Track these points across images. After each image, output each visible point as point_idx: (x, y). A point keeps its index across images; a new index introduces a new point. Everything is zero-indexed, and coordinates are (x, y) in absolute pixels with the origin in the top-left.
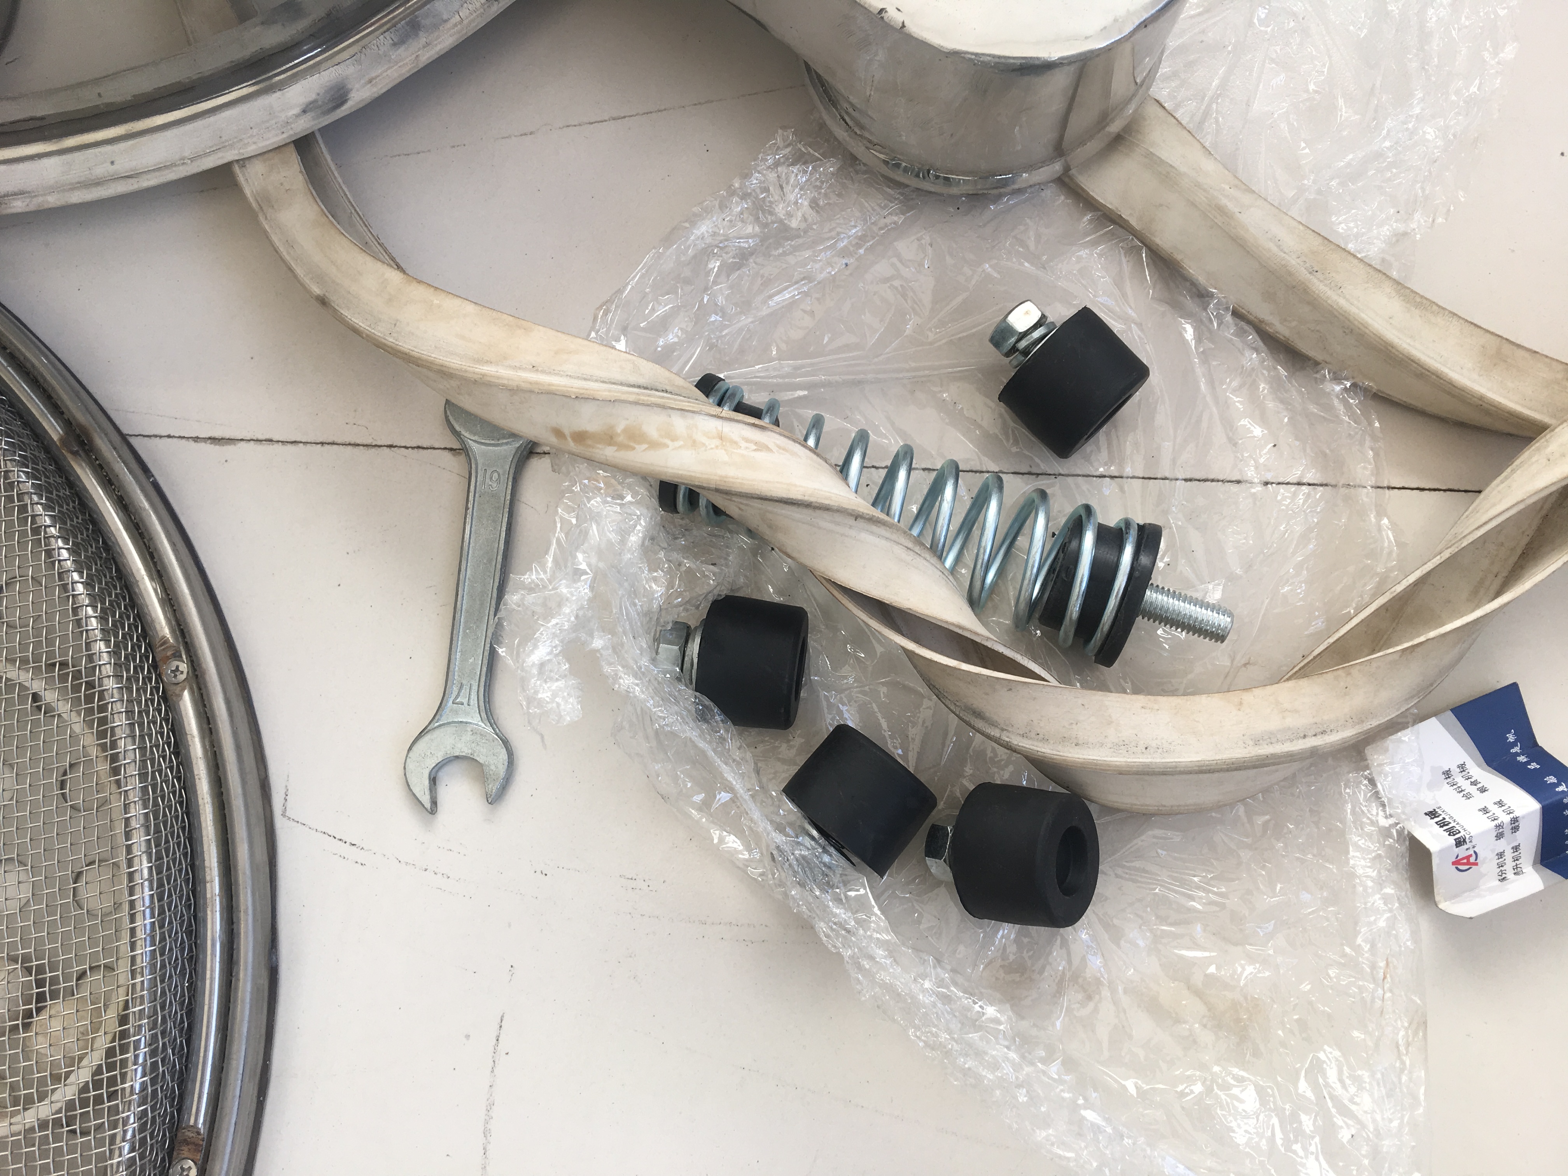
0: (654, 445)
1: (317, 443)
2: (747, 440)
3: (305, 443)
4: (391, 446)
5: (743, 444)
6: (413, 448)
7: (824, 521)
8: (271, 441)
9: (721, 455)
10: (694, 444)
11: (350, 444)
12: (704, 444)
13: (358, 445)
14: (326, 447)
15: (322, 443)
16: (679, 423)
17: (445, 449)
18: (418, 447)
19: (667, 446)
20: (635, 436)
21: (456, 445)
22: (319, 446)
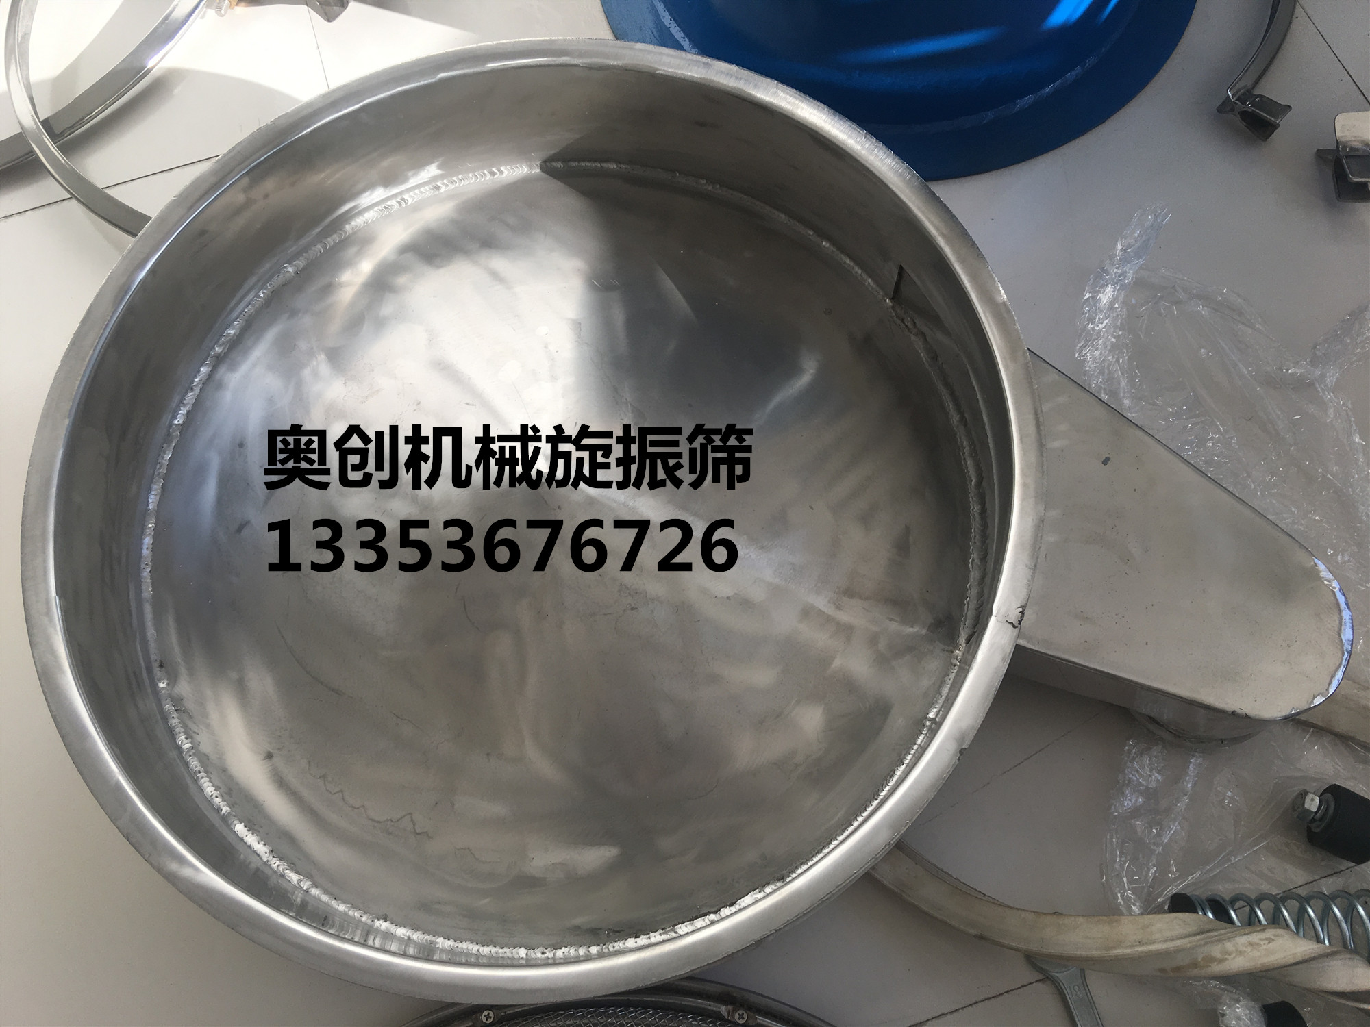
0: (1221, 961)
1: (968, 1006)
2: (1261, 940)
3: (962, 1008)
4: (1007, 992)
5: (1262, 943)
6: (1020, 988)
7: (1314, 965)
8: (943, 1014)
9: (1256, 953)
10: (1241, 953)
11: (986, 999)
12: (1245, 951)
13: (990, 998)
14: (974, 1006)
15: (971, 1005)
16: (1229, 946)
17: (1036, 981)
18: (1022, 986)
19: (1227, 959)
20: (1210, 960)
21: (1041, 977)
22: (970, 1007)
